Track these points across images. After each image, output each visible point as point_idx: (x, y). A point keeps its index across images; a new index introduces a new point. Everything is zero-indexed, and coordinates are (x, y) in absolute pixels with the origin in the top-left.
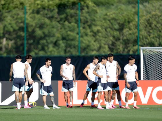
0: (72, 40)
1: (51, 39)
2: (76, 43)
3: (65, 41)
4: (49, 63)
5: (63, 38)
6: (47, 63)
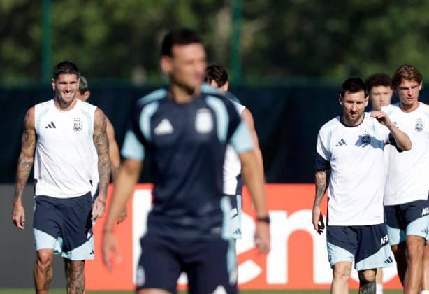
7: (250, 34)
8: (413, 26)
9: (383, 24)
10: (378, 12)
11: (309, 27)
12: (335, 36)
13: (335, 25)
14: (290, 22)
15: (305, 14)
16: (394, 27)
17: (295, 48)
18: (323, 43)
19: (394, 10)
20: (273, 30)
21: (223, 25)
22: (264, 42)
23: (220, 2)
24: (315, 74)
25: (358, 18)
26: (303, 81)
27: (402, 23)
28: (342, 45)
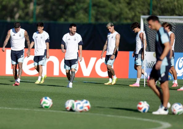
0: (104, 7)
1: (82, 5)
2: (108, 10)
3: (96, 8)
4: (73, 30)
5: (94, 5)
6: (71, 30)
7: (38, 9)
8: (82, 8)
9: (74, 7)
10: (73, 4)
11: (54, 8)
12: (61, 10)
13: (61, 7)
14: (49, 6)
15: (53, 4)
16: (77, 8)
17: (50, 13)
18: (58, 12)
19: (77, 4)
20: (45, 8)
21: (32, 6)
22: (42, 11)
23: (31, 1)
24: (56, 20)
25: (67, 6)
26: (52, 22)
27: (79, 7)
28: (63, 12)
